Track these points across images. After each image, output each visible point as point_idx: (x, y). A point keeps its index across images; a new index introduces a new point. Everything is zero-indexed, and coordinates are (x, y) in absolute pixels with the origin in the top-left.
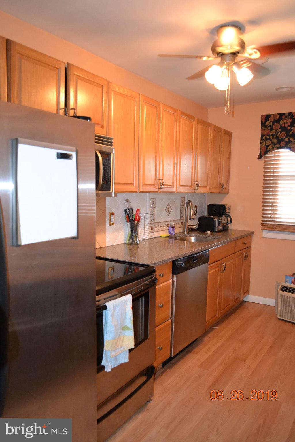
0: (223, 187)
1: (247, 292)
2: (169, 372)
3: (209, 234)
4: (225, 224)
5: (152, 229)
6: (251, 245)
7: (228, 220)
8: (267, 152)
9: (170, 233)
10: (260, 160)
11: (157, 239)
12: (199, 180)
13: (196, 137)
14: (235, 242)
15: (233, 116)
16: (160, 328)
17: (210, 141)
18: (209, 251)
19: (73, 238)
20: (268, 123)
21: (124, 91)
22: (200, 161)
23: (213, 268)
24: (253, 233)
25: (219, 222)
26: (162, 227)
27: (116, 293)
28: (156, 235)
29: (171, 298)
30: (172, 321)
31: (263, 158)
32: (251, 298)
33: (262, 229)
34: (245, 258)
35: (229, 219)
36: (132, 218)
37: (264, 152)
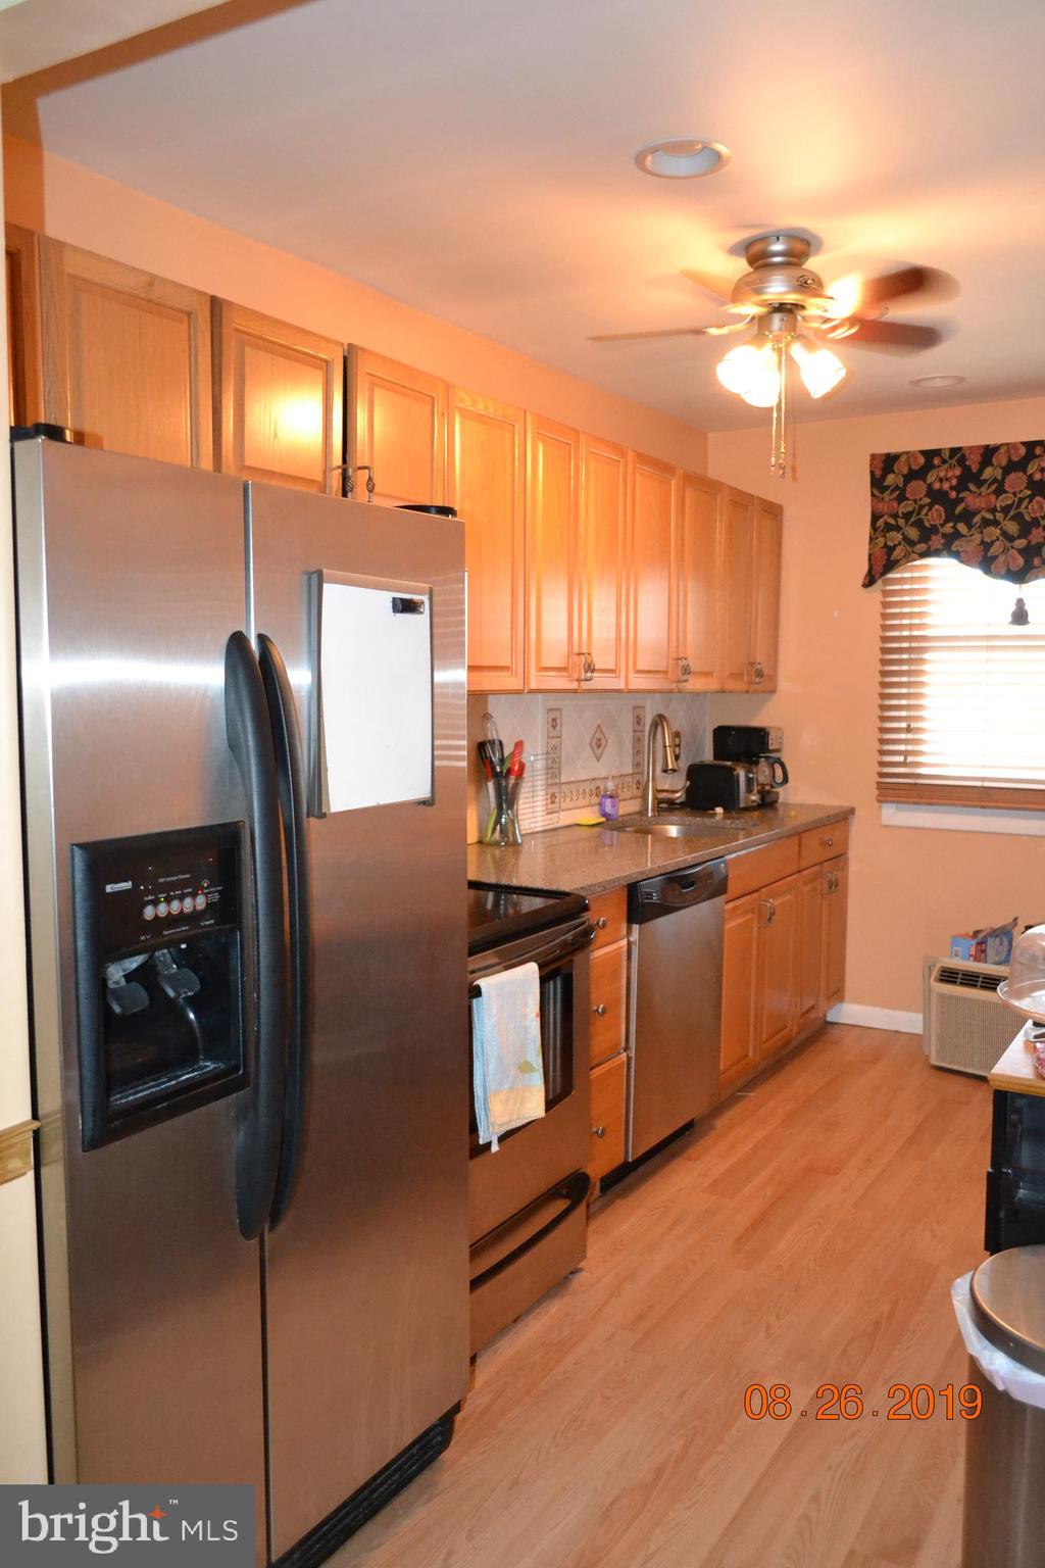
0: (760, 674)
1: (835, 993)
2: (622, 1206)
3: (719, 817)
4: (767, 788)
5: (553, 802)
6: (847, 849)
7: (777, 773)
8: (890, 565)
9: (604, 815)
10: (870, 589)
11: (568, 830)
12: (689, 653)
13: (681, 526)
14: (800, 839)
15: (794, 478)
16: (600, 1072)
17: (720, 537)
18: (725, 862)
19: (423, 803)
20: (890, 479)
21: (486, 408)
22: (693, 595)
23: (739, 912)
24: (852, 811)
25: (749, 781)
26: (581, 797)
27: (495, 960)
28: (565, 819)
29: (624, 992)
30: (629, 1058)
31: (879, 584)
32: (850, 1012)
33: (880, 798)
34: (831, 888)
35: (779, 772)
36: (501, 768)
37: (882, 566)
